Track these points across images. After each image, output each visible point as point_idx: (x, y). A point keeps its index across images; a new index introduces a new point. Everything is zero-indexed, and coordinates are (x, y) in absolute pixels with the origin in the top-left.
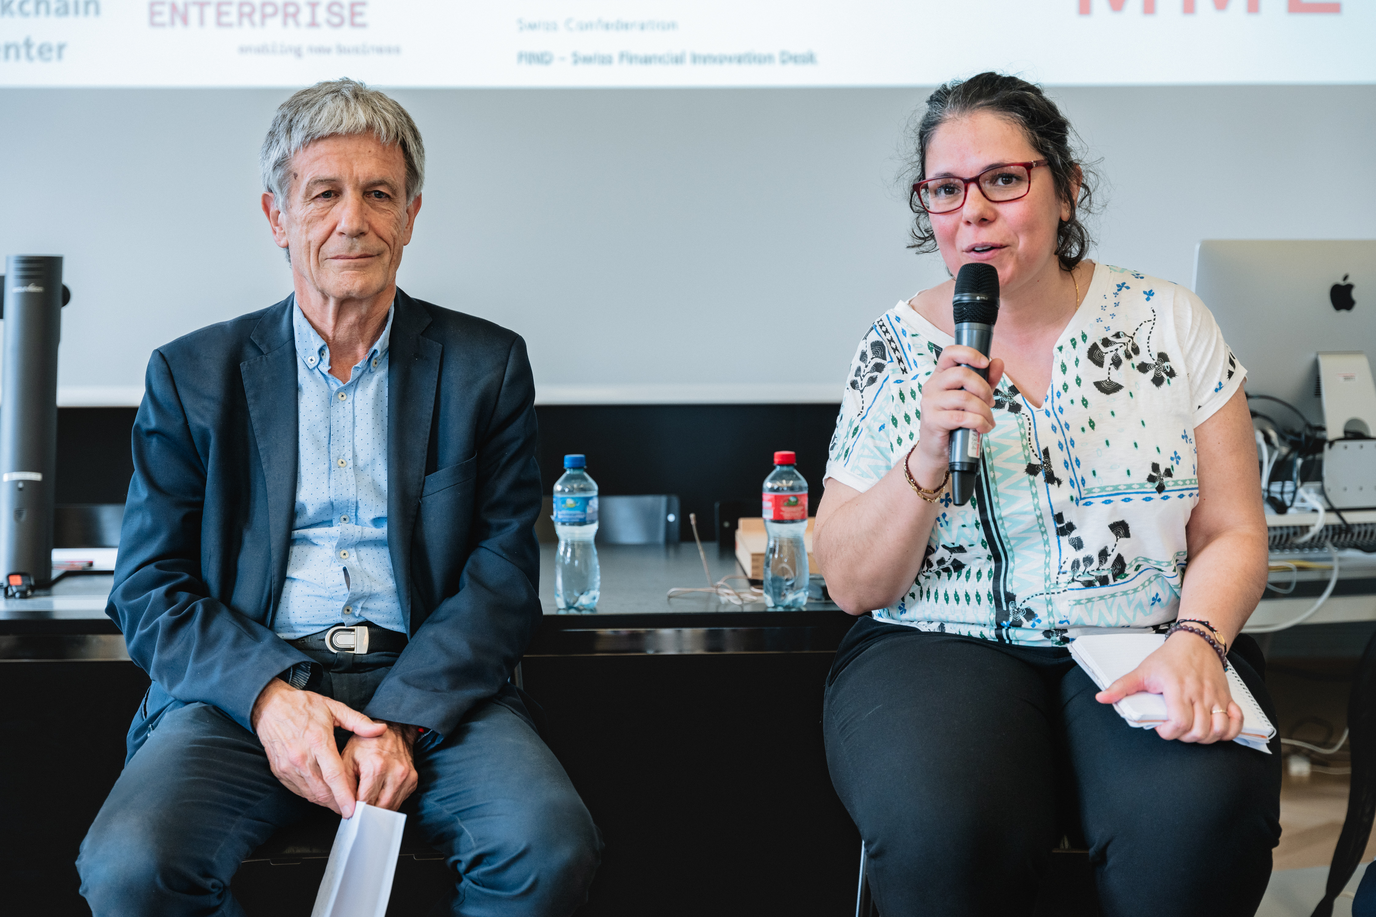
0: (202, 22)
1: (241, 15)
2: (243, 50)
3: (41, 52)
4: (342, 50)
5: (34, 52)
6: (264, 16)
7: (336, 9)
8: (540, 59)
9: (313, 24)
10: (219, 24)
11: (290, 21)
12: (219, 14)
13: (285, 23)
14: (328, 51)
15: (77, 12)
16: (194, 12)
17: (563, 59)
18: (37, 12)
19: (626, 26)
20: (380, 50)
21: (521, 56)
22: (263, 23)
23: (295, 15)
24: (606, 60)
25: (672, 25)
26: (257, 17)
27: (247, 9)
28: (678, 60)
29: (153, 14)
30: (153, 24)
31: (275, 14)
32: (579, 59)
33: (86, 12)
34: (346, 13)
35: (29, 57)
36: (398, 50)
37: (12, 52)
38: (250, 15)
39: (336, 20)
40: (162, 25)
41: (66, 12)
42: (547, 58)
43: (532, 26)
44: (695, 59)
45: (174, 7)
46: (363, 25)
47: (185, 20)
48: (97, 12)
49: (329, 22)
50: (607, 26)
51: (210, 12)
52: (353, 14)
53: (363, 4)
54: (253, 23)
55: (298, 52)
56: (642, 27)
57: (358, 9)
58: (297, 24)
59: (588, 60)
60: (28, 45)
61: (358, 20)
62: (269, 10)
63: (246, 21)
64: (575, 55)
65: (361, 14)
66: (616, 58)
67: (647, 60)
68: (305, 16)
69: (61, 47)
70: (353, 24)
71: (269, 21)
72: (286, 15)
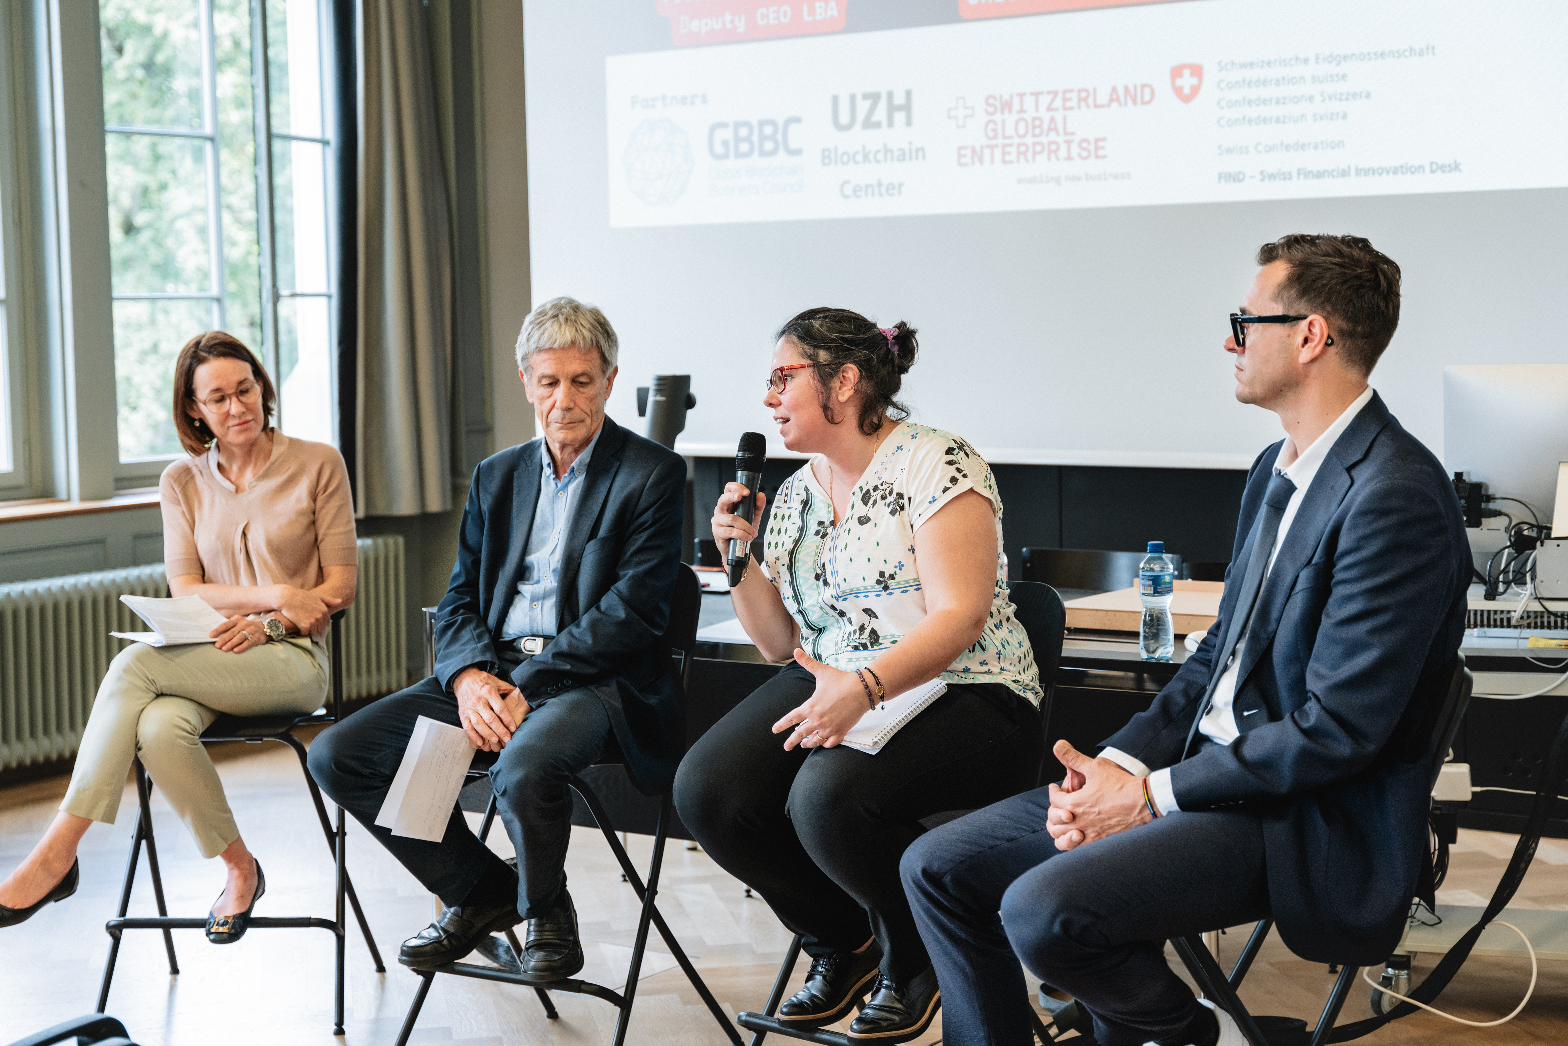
0: (992, 162)
1: (1019, 153)
2: (1020, 181)
3: (887, 190)
4: (1089, 178)
5: (883, 189)
6: (1035, 153)
7: (1085, 145)
8: (1235, 177)
9: (1069, 158)
10: (1004, 162)
11: (1053, 156)
12: (1004, 154)
13: (1049, 159)
14: (1079, 179)
15: (910, 159)
16: (987, 153)
17: (1252, 177)
18: (886, 160)
19: (1303, 147)
20: (1116, 176)
21: (1220, 176)
22: (1034, 160)
23: (1056, 152)
24: (1286, 176)
25: (1341, 144)
26: (1030, 155)
27: (1023, 149)
28: (1344, 173)
29: (960, 156)
30: (960, 164)
31: (1041, 152)
32: (1266, 176)
33: (917, 158)
34: (1092, 148)
35: (881, 195)
36: (1129, 176)
37: (870, 190)
38: (1025, 153)
39: (1085, 154)
40: (966, 165)
41: (904, 159)
42: (1241, 177)
43: (1229, 151)
44: (1359, 172)
45: (974, 150)
46: (1104, 157)
47: (981, 161)
48: (924, 157)
49: (1080, 155)
50: (1287, 147)
51: (998, 152)
52: (1097, 148)
53: (1104, 139)
54: (1027, 160)
55: (1058, 181)
56: (1316, 147)
57: (1100, 144)
58: (1058, 159)
59: (1272, 177)
60: (880, 185)
61: (1100, 153)
62: (1038, 148)
63: (1022, 158)
64: (1262, 173)
65: (1103, 148)
66: (1295, 174)
67: (1319, 175)
68: (1063, 153)
69: (901, 185)
70: (1097, 157)
71: (1038, 157)
72: (1050, 152)
